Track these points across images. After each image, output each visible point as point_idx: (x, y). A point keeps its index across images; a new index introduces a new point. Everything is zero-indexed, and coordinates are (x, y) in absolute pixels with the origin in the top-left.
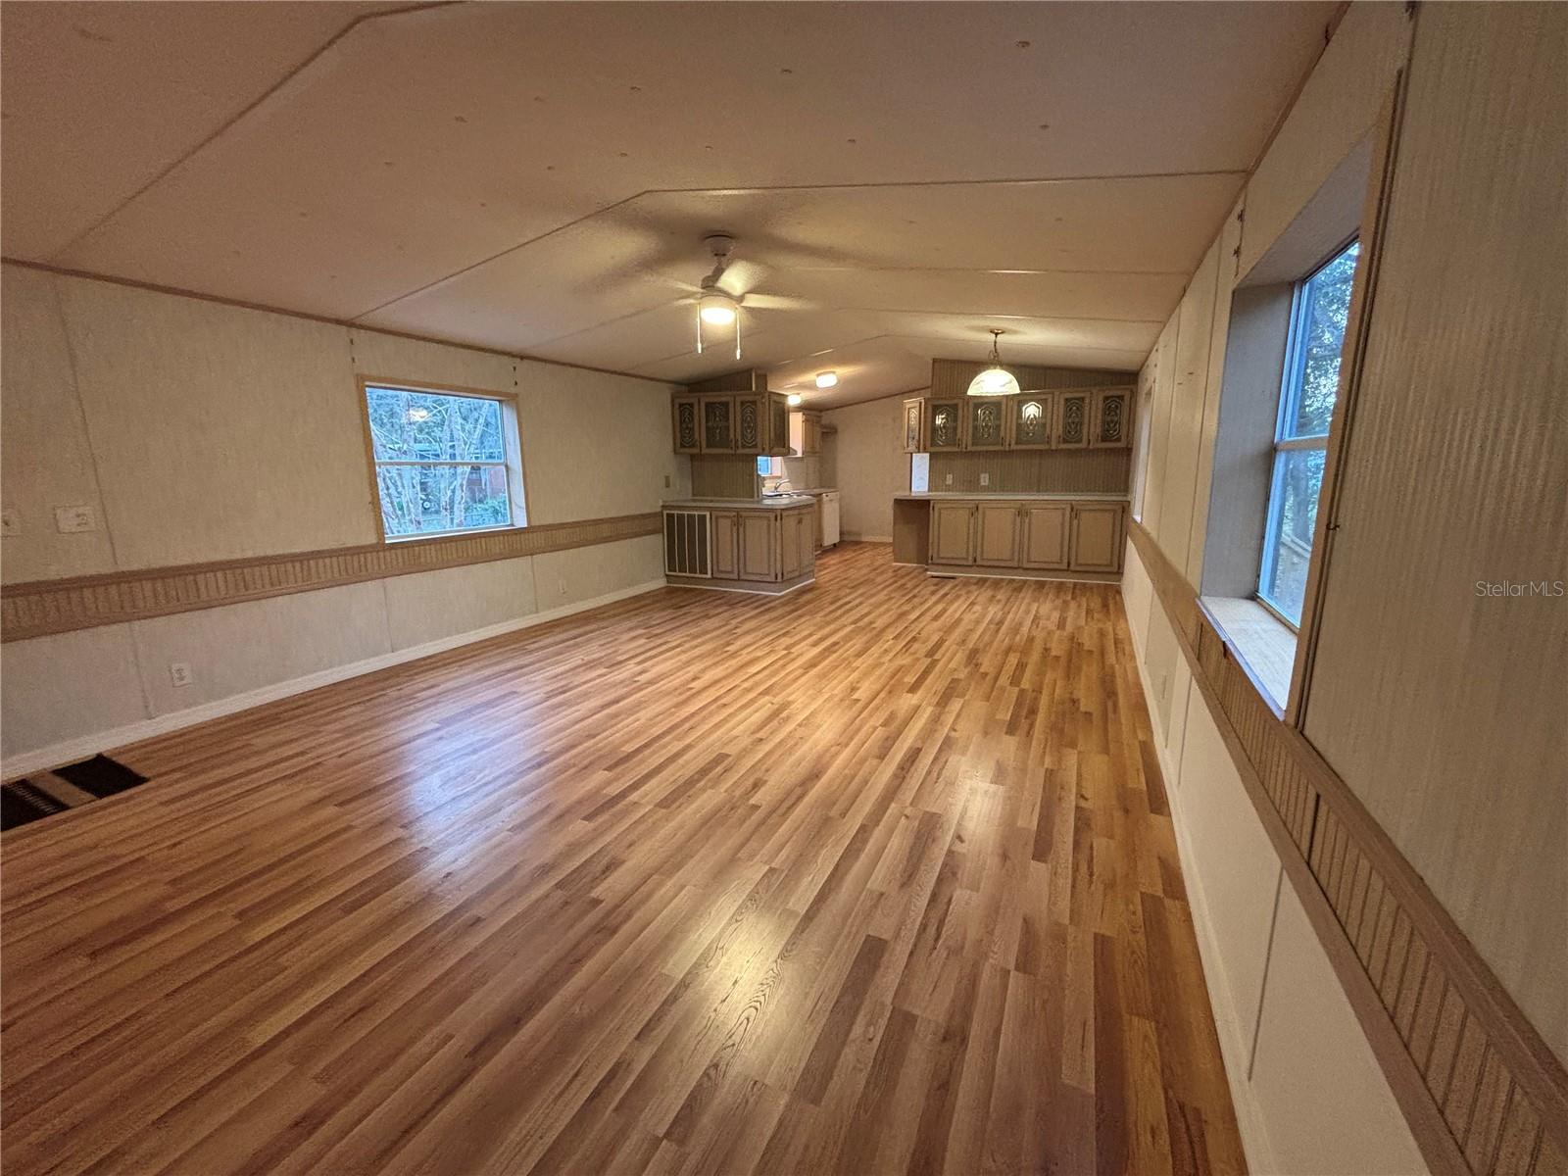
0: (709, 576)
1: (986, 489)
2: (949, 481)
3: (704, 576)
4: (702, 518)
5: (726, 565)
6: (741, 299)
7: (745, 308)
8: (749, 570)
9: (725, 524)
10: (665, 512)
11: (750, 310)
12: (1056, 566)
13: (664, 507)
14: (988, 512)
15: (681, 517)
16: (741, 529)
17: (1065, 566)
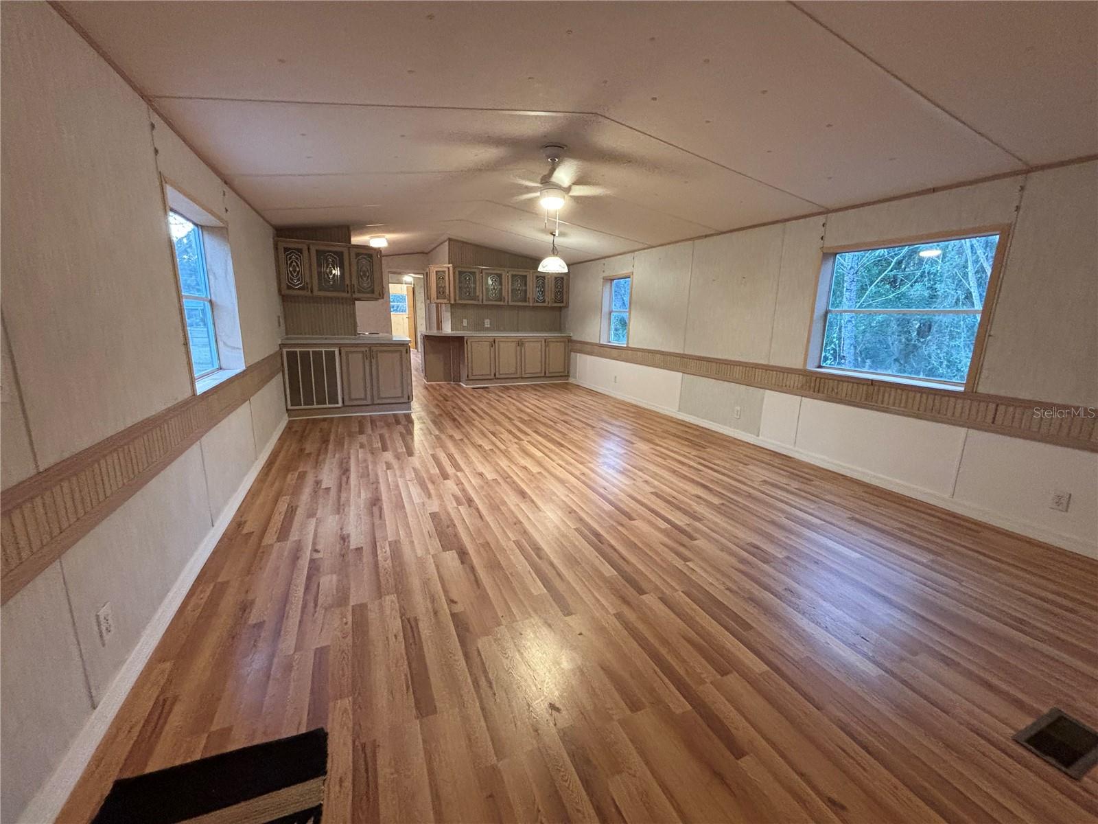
0: (340, 404)
1: (487, 329)
2: (465, 324)
3: (336, 405)
4: (331, 355)
5: (358, 393)
6: (568, 190)
7: (571, 196)
8: (382, 395)
9: (356, 360)
10: (285, 350)
11: (577, 199)
12: (539, 375)
13: (282, 346)
14: (502, 344)
15: (305, 355)
16: (374, 361)
17: (543, 375)
